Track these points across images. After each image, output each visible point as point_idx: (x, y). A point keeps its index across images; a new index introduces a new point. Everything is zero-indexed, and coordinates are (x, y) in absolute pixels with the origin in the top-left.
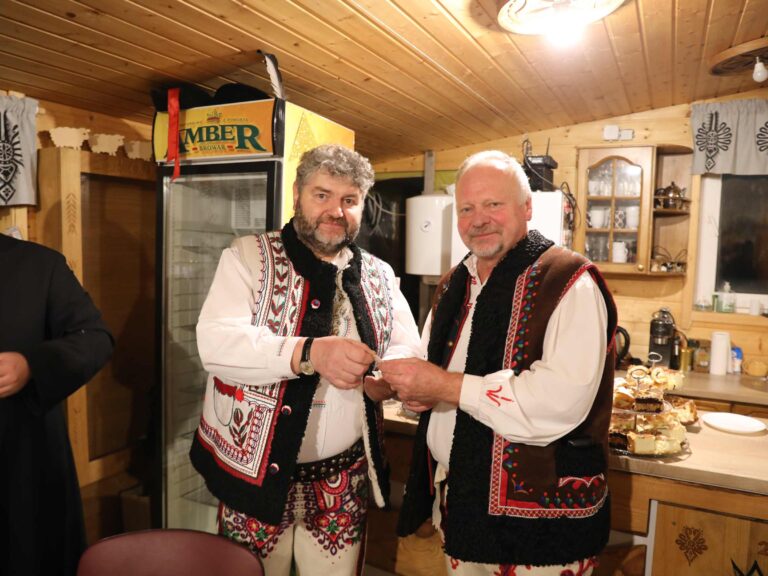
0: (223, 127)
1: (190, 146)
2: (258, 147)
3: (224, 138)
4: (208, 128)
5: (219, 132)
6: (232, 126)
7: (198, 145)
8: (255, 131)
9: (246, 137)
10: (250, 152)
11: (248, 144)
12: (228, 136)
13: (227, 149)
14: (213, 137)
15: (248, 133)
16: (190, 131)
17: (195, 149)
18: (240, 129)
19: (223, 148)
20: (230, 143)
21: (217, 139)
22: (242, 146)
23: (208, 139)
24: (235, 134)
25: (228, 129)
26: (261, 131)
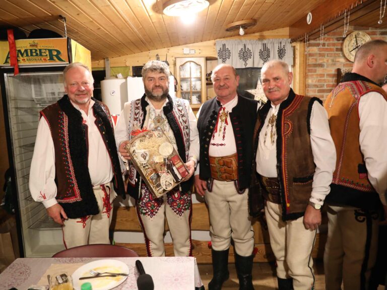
0: (40, 50)
1: (21, 58)
2: (60, 60)
3: (41, 55)
4: (31, 50)
5: (38, 52)
6: (46, 50)
7: (25, 58)
8: (58, 52)
9: (53, 55)
10: (56, 62)
11: (55, 58)
12: (43, 54)
13: (43, 60)
14: (34, 54)
15: (55, 53)
16: (20, 51)
17: (24, 60)
18: (50, 51)
19: (41, 59)
20: (45, 57)
21: (37, 55)
22: (51, 59)
23: (32, 55)
24: (48, 53)
25: (43, 51)
26: (62, 52)
